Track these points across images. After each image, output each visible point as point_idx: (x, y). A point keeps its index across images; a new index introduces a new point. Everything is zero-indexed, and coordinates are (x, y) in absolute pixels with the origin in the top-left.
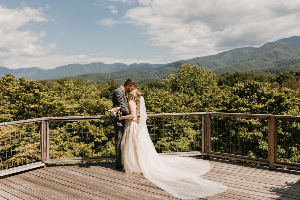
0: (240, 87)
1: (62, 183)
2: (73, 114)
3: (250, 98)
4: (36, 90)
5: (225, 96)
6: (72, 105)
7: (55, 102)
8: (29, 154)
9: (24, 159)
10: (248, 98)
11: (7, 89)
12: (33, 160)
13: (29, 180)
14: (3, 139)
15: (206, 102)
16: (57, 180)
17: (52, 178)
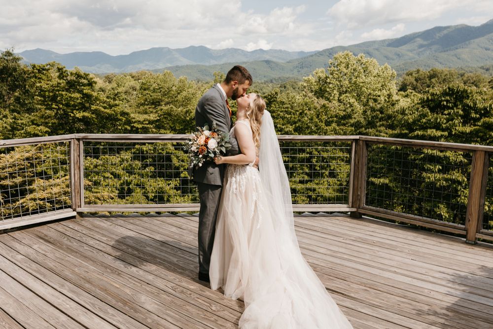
0: (433, 94)
1: (99, 248)
2: (145, 130)
3: (449, 114)
4: (85, 88)
5: (405, 109)
6: (146, 116)
7: (116, 109)
8: (50, 195)
9: (41, 202)
10: (445, 115)
11: (38, 85)
12: (57, 206)
13: (47, 238)
14: (11, 167)
15: (372, 119)
16: (92, 242)
17: (84, 238)
